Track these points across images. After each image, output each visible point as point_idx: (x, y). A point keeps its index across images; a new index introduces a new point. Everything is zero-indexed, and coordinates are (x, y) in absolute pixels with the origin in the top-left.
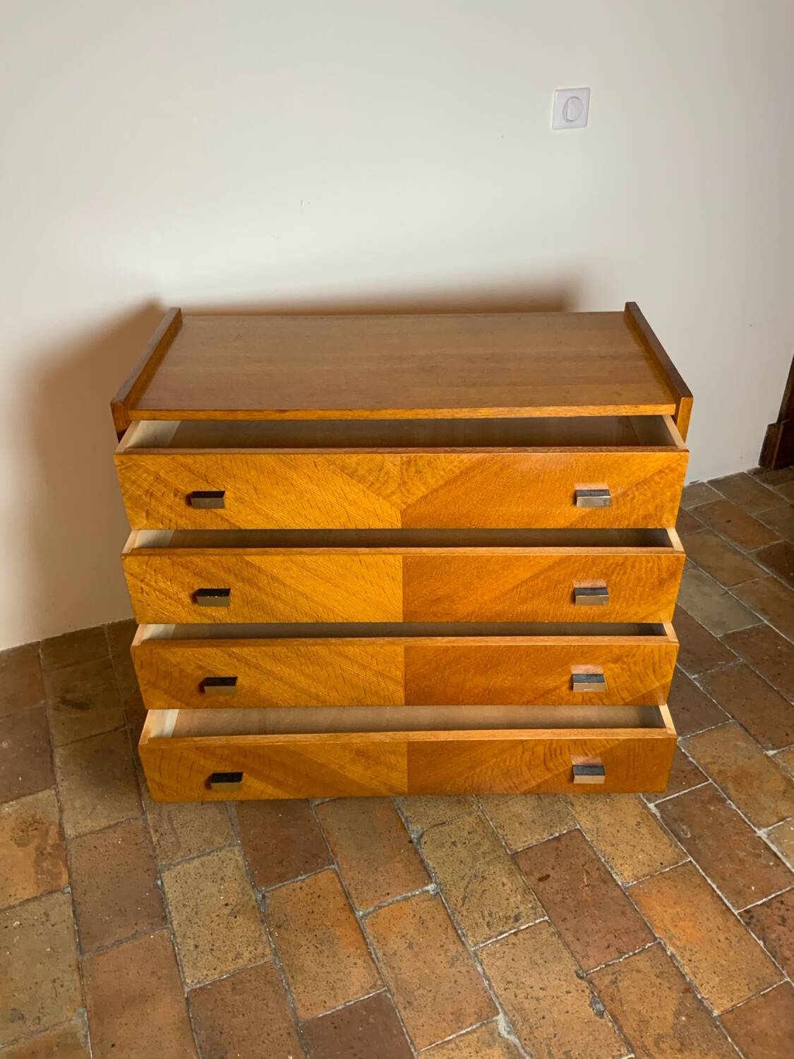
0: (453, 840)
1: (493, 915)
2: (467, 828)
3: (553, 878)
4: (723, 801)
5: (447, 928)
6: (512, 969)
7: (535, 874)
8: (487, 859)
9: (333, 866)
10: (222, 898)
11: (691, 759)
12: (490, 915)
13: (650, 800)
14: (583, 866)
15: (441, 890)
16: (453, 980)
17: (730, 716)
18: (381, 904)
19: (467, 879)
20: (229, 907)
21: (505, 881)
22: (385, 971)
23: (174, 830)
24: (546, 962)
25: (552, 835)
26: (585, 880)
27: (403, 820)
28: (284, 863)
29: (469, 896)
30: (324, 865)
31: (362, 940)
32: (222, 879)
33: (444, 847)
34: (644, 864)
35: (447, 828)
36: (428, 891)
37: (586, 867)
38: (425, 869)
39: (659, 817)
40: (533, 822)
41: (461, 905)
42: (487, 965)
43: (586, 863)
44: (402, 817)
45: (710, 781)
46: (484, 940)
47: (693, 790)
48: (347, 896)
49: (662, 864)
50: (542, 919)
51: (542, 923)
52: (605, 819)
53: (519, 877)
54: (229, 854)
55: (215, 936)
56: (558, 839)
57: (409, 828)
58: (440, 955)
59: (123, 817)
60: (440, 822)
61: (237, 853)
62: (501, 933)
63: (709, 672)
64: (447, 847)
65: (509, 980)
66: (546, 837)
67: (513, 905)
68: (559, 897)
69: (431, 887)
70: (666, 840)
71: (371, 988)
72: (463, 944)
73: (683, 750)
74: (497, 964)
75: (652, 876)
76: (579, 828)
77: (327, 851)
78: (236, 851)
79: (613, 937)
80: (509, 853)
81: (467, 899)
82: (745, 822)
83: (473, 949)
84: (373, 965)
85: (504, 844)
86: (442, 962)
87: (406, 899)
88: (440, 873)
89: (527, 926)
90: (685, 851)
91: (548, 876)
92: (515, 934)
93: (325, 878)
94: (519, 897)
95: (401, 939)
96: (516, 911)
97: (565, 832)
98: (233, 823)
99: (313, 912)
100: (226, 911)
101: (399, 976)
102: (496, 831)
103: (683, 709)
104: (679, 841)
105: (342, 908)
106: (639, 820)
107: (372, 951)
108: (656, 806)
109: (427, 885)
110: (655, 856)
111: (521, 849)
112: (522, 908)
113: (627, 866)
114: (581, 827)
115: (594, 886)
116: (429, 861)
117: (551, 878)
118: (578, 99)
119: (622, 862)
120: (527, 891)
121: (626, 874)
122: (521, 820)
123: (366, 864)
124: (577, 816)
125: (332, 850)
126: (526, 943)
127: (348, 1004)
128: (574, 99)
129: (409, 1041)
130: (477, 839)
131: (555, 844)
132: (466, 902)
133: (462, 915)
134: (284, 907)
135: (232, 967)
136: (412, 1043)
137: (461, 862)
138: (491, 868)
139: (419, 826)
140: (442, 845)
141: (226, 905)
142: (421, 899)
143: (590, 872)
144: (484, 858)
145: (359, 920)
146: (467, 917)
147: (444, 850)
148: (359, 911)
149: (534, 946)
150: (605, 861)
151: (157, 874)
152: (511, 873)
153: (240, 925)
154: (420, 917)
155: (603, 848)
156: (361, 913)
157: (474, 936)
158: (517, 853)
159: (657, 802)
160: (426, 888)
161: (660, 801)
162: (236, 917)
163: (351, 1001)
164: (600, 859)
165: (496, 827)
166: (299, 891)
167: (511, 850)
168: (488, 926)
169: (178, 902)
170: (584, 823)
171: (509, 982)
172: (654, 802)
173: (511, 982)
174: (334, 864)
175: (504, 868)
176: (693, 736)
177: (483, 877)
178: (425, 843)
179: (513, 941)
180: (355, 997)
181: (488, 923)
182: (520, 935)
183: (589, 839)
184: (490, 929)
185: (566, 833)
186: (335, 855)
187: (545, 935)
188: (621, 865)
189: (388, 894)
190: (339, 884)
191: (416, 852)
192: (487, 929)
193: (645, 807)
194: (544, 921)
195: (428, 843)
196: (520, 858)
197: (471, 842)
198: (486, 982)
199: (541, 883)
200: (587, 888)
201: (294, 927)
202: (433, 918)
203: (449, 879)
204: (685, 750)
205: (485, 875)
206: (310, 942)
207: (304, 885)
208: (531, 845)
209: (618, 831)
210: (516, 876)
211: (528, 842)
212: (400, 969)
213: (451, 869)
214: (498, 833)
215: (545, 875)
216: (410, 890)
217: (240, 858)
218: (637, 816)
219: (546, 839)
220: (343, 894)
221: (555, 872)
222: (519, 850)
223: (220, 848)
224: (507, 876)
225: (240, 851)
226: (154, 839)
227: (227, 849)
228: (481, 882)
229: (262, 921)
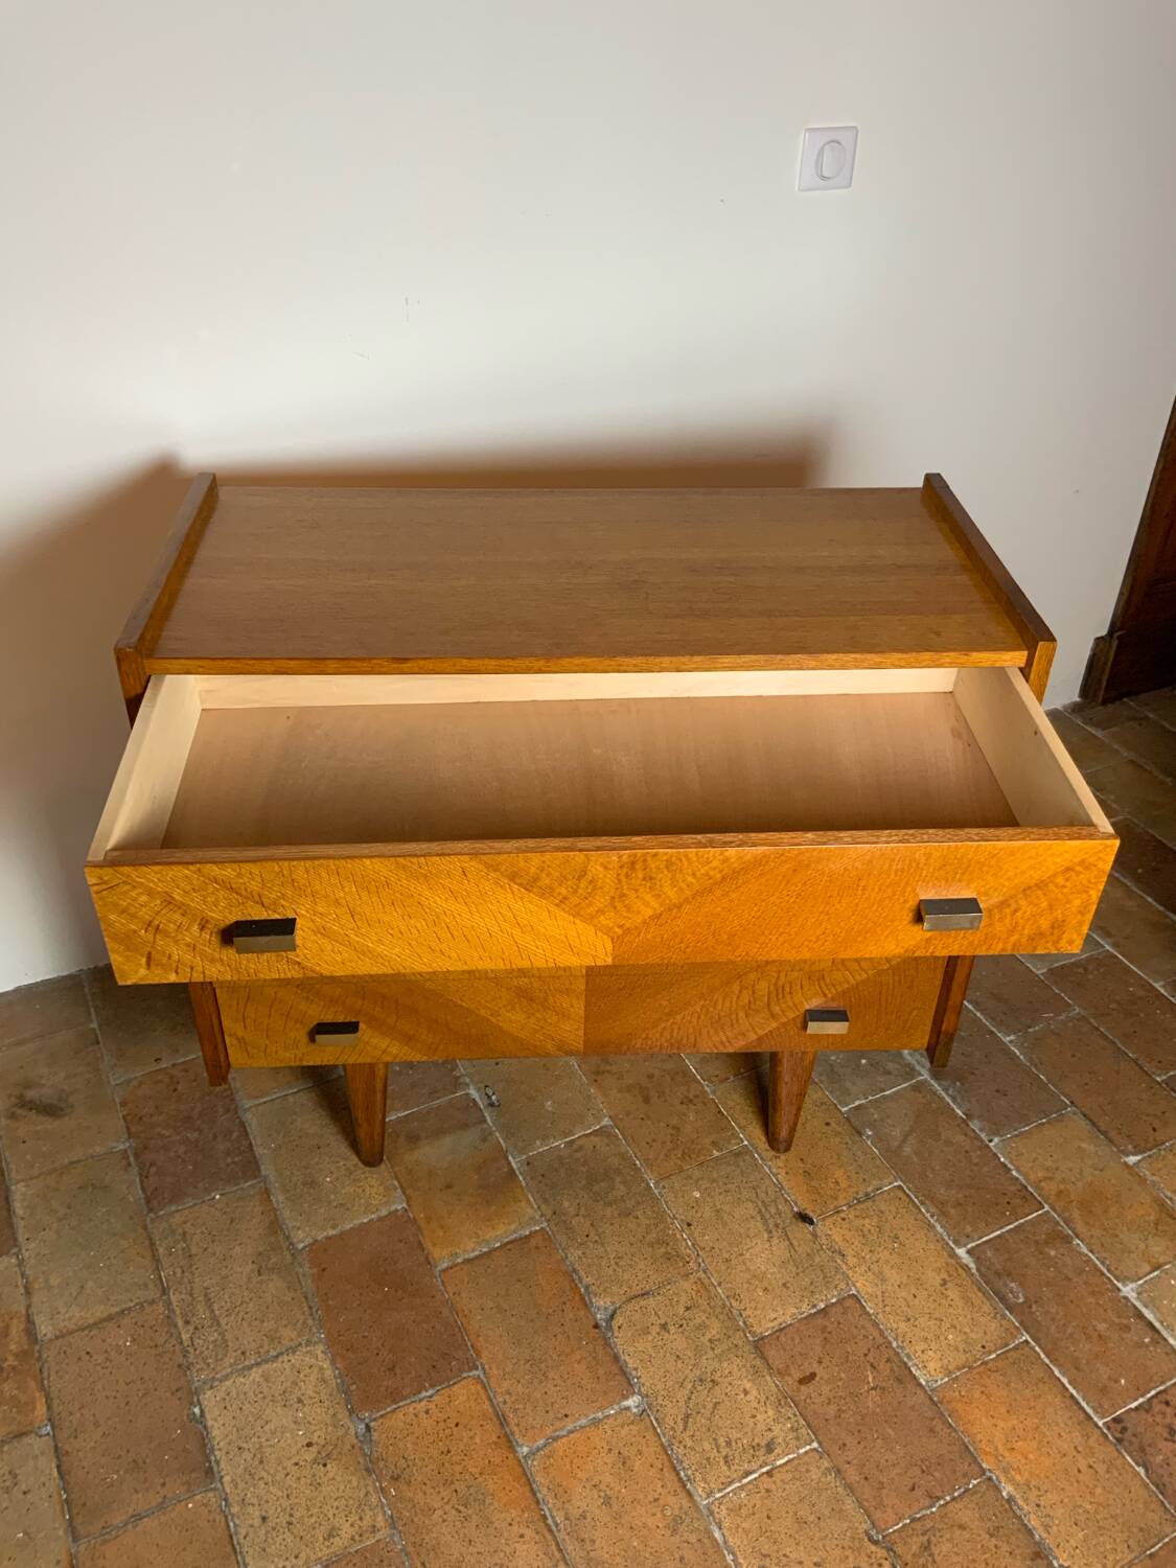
0: (663, 1322)
1: (734, 1444)
2: (684, 1299)
3: (821, 1378)
4: (1067, 1240)
5: (662, 1470)
6: (768, 1534)
7: (793, 1372)
8: (717, 1351)
9: (476, 1373)
10: (301, 1433)
11: (1014, 1173)
12: (729, 1443)
13: (958, 1243)
14: (866, 1355)
15: (650, 1406)
16: (678, 1557)
17: (1068, 1102)
18: (557, 1433)
19: (689, 1385)
20: (314, 1449)
21: (748, 1386)
22: (570, 1547)
23: (215, 1320)
24: (819, 1518)
25: (814, 1306)
26: (870, 1379)
27: (582, 1290)
28: (397, 1371)
29: (694, 1414)
30: (461, 1371)
31: (528, 1494)
32: (300, 1401)
33: (649, 1333)
34: (957, 1349)
35: (651, 1302)
36: (628, 1408)
37: (870, 1357)
38: (623, 1372)
39: (974, 1271)
40: (784, 1285)
41: (681, 1428)
42: (730, 1529)
43: (869, 1350)
44: (580, 1285)
45: (1047, 1208)
46: (721, 1486)
47: (1022, 1224)
48: (502, 1421)
49: (983, 1347)
50: (808, 1447)
51: (810, 1454)
52: (894, 1277)
53: (768, 1378)
54: (307, 1359)
55: (293, 1500)
56: (824, 1311)
57: (591, 1302)
58: (654, 1515)
59: (131, 1301)
60: (640, 1292)
61: (320, 1355)
62: (748, 1474)
63: (1031, 1030)
64: (654, 1333)
65: (764, 1552)
66: (807, 1310)
67: (761, 1427)
68: (832, 1410)
69: (632, 1402)
70: (986, 1308)
72: (689, 1494)
73: (1002, 1160)
74: (744, 1525)
75: (970, 1368)
76: (855, 1292)
77: (465, 1348)
78: (319, 1352)
79: (919, 1472)
80: (751, 1339)
81: (690, 1420)
82: (1103, 1274)
83: (705, 1503)
84: (549, 1537)
85: (741, 1323)
86: (658, 1527)
87: (596, 1423)
88: (646, 1377)
89: (786, 1459)
90: (1017, 1324)
91: (813, 1376)
92: (768, 1473)
93: (463, 1393)
94: (771, 1413)
95: (591, 1490)
96: (770, 1435)
97: (834, 1300)
98: (312, 1305)
99: (449, 1452)
100: (309, 1455)
101: (592, 1554)
102: (728, 1303)
103: (998, 1091)
104: (1007, 1309)
105: (495, 1443)
106: (945, 1276)
107: (548, 1514)
108: (968, 1252)
109: (626, 1398)
110: (971, 1335)
111: (770, 1332)
112: (777, 1429)
113: (930, 1352)
114: (858, 1292)
115: (884, 1389)
116: (627, 1358)
117: (817, 1379)
118: (838, 143)
119: (923, 1346)
120: (782, 1403)
121: (931, 1366)
122: (765, 1284)
123: (528, 1366)
124: (850, 1273)
125: (472, 1346)
126: (787, 1487)
128: (833, 144)
130: (700, 1317)
131: (819, 1321)
132: (690, 1424)
133: (685, 1447)
134: (401, 1445)
135: (324, 1553)
137: (678, 1356)
138: (725, 1364)
139: (608, 1300)
140: (646, 1331)
141: (309, 1445)
142: (619, 1421)
143: (876, 1364)
144: (713, 1349)
145: (523, 1461)
146: (692, 1449)
147: (650, 1338)
148: (521, 1446)
149: (799, 1492)
150: (898, 1347)
151: (192, 1395)
152: (756, 1372)
153: (333, 1479)
154: (619, 1453)
155: (892, 1324)
156: (525, 1450)
157: (704, 1480)
158: (762, 1338)
159: (969, 1246)
161: (973, 1244)
162: (325, 1465)
164: (890, 1343)
165: (727, 1297)
166: (425, 1416)
167: (753, 1334)
168: (726, 1462)
169: (229, 1444)
170: (862, 1285)
171: (764, 1555)
172: (965, 1246)
173: (769, 1556)
174: (477, 1369)
175: (744, 1365)
176: (1016, 1136)
177: (713, 1381)
178: (619, 1327)
179: (766, 1486)
181: (726, 1457)
182: (777, 1476)
183: (872, 1312)
184: (729, 1467)
185: (836, 1303)
186: (478, 1354)
187: (815, 1475)
188: (923, 1352)
189: (566, 1416)
190: (487, 1403)
191: (607, 1344)
192: (725, 1468)
193: (953, 1255)
194: (812, 1450)
195: (623, 1328)
196: (767, 1346)
197: (691, 1324)
198: (729, 1558)
199: (803, 1388)
200: (873, 1392)
201: (419, 1479)
202: (640, 1452)
203: (660, 1386)
204: (1005, 1158)
205: (716, 1377)
206: (447, 1503)
207: (432, 1406)
208: (784, 1325)
209: (915, 1297)
210: (763, 1376)
211: (779, 1320)
212: (593, 1541)
213: (663, 1370)
214: (732, 1306)
215: (808, 1374)
216: (601, 1408)
217: (326, 1365)
218: (940, 1269)
219: (806, 1314)
220: (495, 1420)
221: (824, 1368)
222: (766, 1334)
223: (293, 1349)
224: (750, 1377)
225: (325, 1352)
226: (185, 1336)
227: (304, 1349)
228: (710, 1389)
229: (368, 1470)
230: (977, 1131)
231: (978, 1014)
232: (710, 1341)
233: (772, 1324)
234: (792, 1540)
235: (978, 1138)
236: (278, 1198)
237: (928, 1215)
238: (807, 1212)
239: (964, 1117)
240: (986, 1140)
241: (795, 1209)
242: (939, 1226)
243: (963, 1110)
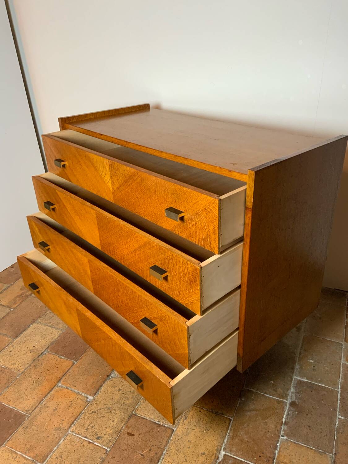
0: (121, 389)
1: (93, 428)
3: (134, 438)
5: (73, 416)
6: (69, 454)
7: (130, 429)
8: (122, 407)
10: (36, 343)
11: (277, 452)
12: (93, 427)
13: (225, 449)
14: (153, 446)
15: (92, 402)
16: (48, 435)
17: (334, 452)
18: (69, 388)
19: (105, 407)
20: (34, 348)
21: (116, 420)
22: (37, 410)
25: (159, 422)
26: (145, 452)
28: (65, 348)
29: (96, 413)
30: (73, 359)
31: (47, 393)
32: (44, 338)
36: (88, 398)
37: (153, 448)
38: (98, 390)
39: (218, 461)
41: (90, 413)
42: (65, 443)
43: (156, 446)
46: (77, 433)
50: (106, 448)
51: (104, 450)
52: (191, 437)
53: (123, 424)
54: (56, 332)
55: (18, 353)
56: (159, 425)
57: (115, 371)
58: (58, 422)
62: (86, 437)
64: (115, 389)
65: (62, 456)
67: (104, 432)
68: (124, 447)
69: (91, 398)
71: (26, 411)
72: (70, 427)
73: (278, 444)
74: (68, 446)
76: (175, 430)
77: (80, 355)
78: (59, 333)
80: (133, 413)
81: (94, 413)
83: (70, 432)
84: (37, 404)
85: (136, 407)
86: (55, 425)
87: (78, 394)
88: (100, 396)
89: (98, 445)
91: (133, 435)
92: (90, 443)
93: (68, 363)
94: (111, 431)
95: (57, 404)
96: (103, 435)
97: (166, 426)
99: (49, 370)
100: (31, 348)
101: (38, 415)
103: (309, 426)
105: (57, 378)
106: (206, 453)
107: (44, 400)
108: (224, 455)
109: (90, 395)
111: (140, 416)
112: (105, 437)
115: (144, 458)
116: (103, 388)
117: (133, 437)
119: (171, 461)
120: (117, 432)
123: (84, 370)
124: (181, 424)
125: (82, 357)
126: (88, 450)
127: (14, 408)
129: (8, 440)
130: (129, 396)
131: (154, 426)
132: (92, 414)
133: (84, 417)
134: (45, 361)
135: (8, 366)
136: (8, 441)
137: (112, 399)
138: (118, 411)
140: (115, 387)
141: (34, 347)
142: (81, 398)
143: (151, 451)
144: (122, 405)
145: (56, 386)
146: (85, 419)
147: (113, 389)
148: (60, 383)
149: (89, 454)
150: (165, 453)
151: (34, 321)
152: (122, 420)
153: (28, 356)
154: (72, 404)
155: (172, 447)
156: (60, 385)
157: (76, 428)
158: (136, 415)
159: (227, 454)
160: (89, 396)
161: (229, 455)
162: (30, 352)
163: (16, 408)
164: (164, 450)
166: (55, 360)
167: (135, 412)
168: (86, 430)
169: (26, 335)
170: (179, 430)
171: (61, 457)
172: (226, 452)
173: (62, 458)
174: (76, 361)
175: (122, 416)
176: (295, 443)
177: (111, 411)
178: (111, 381)
179: (85, 444)
180: (19, 408)
181: (88, 429)
182: (90, 445)
183: (171, 438)
184: (85, 431)
185: (166, 427)
186: (81, 359)
187: (98, 455)
188: (169, 462)
189: (75, 386)
190: (68, 369)
191: (104, 381)
192: (84, 430)
193: (219, 451)
194: (106, 450)
195: (112, 381)
196: (134, 418)
197: (126, 395)
198: (56, 448)
199: (126, 435)
200: (140, 456)
201: (38, 370)
202: (75, 408)
203: (100, 400)
204: (280, 444)
205: (113, 411)
206: (34, 379)
207: (59, 360)
208: (145, 418)
209: (189, 448)
210: (122, 423)
211: (146, 416)
212: (41, 414)
213: (105, 398)
214: (140, 401)
215: (132, 434)
216: (83, 392)
217: (57, 336)
218: (208, 450)
219: (154, 421)
220: (64, 374)
221: (138, 437)
222: (138, 415)
223: (57, 329)
224: (119, 419)
225: (60, 334)
226: (48, 312)
227: (58, 330)
228: (108, 412)
229: (34, 360)
230: (282, 430)
231: (339, 402)
232: (124, 403)
233: (143, 415)
234: (71, 461)
235: (279, 432)
237: (228, 434)
239: (284, 422)
240: (282, 433)
242: (226, 440)
243: (287, 420)
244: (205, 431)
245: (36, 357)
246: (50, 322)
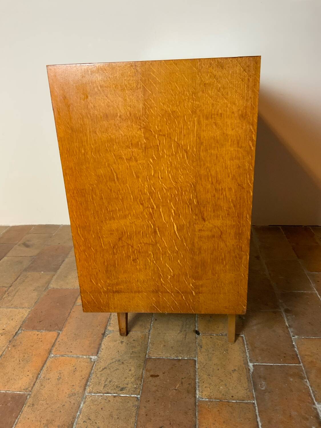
1: (112, 382)
2: (135, 338)
3: (160, 378)
4: (302, 378)
5: (83, 378)
6: (97, 413)
7: (151, 372)
8: (132, 355)
9: (60, 332)
10: (5, 326)
11: (296, 349)
12: (110, 381)
13: (251, 361)
14: (182, 379)
15: (98, 361)
16: (63, 404)
19: (114, 360)
20: (3, 331)
21: (133, 369)
22: (37, 385)
23: (14, 296)
24: (118, 418)
25: (177, 357)
26: (177, 386)
28: (41, 323)
29: (108, 369)
30: (56, 329)
31: (41, 367)
32: (12, 319)
33: (116, 342)
34: (221, 392)
37: (183, 380)
38: (99, 348)
39: (251, 372)
40: (172, 347)
41: (100, 370)
42: (86, 405)
43: (185, 378)
44: (109, 323)
45: (301, 364)
46: (96, 392)
47: (285, 366)
49: (232, 397)
51: (134, 398)
52: (215, 360)
53: (141, 370)
54: (24, 311)
56: (179, 360)
57: (108, 328)
58: (68, 389)
62: (108, 393)
64: (117, 342)
65: (90, 418)
66: (173, 357)
67: (126, 382)
68: (154, 389)
69: (94, 357)
70: (246, 385)
71: (24, 389)
72: (85, 389)
74: (91, 407)
75: (220, 401)
76: (196, 360)
77: (63, 324)
79: (169, 423)
80: (147, 357)
81: (105, 370)
82: (310, 396)
83: (87, 394)
84: (35, 380)
85: (148, 352)
86: (66, 393)
87: (78, 358)
88: (103, 353)
89: (125, 395)
90: (254, 396)
91: (158, 376)
92: (115, 397)
93: (51, 334)
94: (133, 380)
95: (58, 374)
96: (126, 386)
97: (186, 358)
98: (38, 301)
99: (33, 346)
100: (1, 332)
101: (41, 390)
102: (149, 344)
103: (310, 323)
104: (254, 389)
105: (46, 350)
106: (236, 368)
107: (40, 375)
108: (253, 366)
109: (92, 355)
110: (231, 391)
111: (155, 358)
112: (129, 386)
113: (209, 389)
115: (180, 391)
116: (103, 345)
117: (158, 377)
119: (207, 385)
120: (140, 379)
121: (204, 393)
122: (166, 344)
123: (74, 335)
124: (199, 353)
125: (65, 325)
126: (117, 403)
127: (7, 392)
129: (16, 423)
130: (136, 344)
133: (96, 376)
134: (24, 339)
136: (16, 424)
137: (118, 351)
138: (131, 360)
141: (4, 329)
142: (84, 361)
143: (183, 383)
145: (49, 358)
146: (98, 378)
147: (115, 343)
149: (119, 407)
150: (198, 381)
152: (139, 366)
154: (76, 368)
155: (202, 374)
156: (53, 355)
157: (93, 388)
158: (151, 358)
159: (255, 364)
160: (91, 357)
161: (258, 364)
162: (2, 335)
163: (10, 391)
164: (196, 379)
166: (36, 335)
167: (149, 356)
168: (104, 386)
170: (200, 358)
171: (89, 419)
172: (253, 363)
173: (91, 420)
174: (61, 330)
175: (137, 363)
176: (306, 338)
177: (123, 363)
178: (109, 337)
179: (110, 399)
180: (14, 390)
181: (106, 385)
182: (117, 398)
183: (197, 367)
184: (104, 388)
186: (65, 327)
187: (130, 405)
188: (206, 387)
189: (71, 352)
190: (55, 339)
191: (102, 339)
192: (102, 387)
193: (246, 364)
194: (136, 397)
196: (150, 361)
197: (131, 345)
198: (79, 413)
199: (151, 378)
200: (175, 391)
201: (19, 349)
202: (82, 371)
203: (106, 357)
204: (295, 343)
205: (125, 362)
206: (19, 358)
207: (40, 334)
208: (162, 358)
209: (218, 370)
210: (141, 369)
211: (161, 356)
212: (45, 387)
213: (110, 353)
214: (149, 346)
215: (156, 375)
216: (83, 355)
217: (26, 314)
218: (236, 366)
219: (172, 358)
220: (52, 344)
221: (163, 375)
222: (153, 358)
223: (23, 308)
224: (136, 367)
225: (29, 312)
226: (4, 296)
227: (25, 309)
228: (120, 364)
229: (10, 341)
230: (290, 332)
232: (133, 352)
233: (157, 356)
234: (103, 420)
235: (288, 333)
236: (55, 277)
237: (246, 349)
238: (199, 331)
239: (288, 326)
240: (292, 334)
241: (196, 329)
242: (248, 353)
243: (289, 324)
244: (225, 352)
245: (11, 338)
246: (12, 304)
